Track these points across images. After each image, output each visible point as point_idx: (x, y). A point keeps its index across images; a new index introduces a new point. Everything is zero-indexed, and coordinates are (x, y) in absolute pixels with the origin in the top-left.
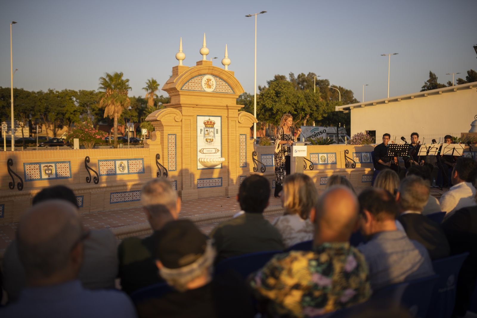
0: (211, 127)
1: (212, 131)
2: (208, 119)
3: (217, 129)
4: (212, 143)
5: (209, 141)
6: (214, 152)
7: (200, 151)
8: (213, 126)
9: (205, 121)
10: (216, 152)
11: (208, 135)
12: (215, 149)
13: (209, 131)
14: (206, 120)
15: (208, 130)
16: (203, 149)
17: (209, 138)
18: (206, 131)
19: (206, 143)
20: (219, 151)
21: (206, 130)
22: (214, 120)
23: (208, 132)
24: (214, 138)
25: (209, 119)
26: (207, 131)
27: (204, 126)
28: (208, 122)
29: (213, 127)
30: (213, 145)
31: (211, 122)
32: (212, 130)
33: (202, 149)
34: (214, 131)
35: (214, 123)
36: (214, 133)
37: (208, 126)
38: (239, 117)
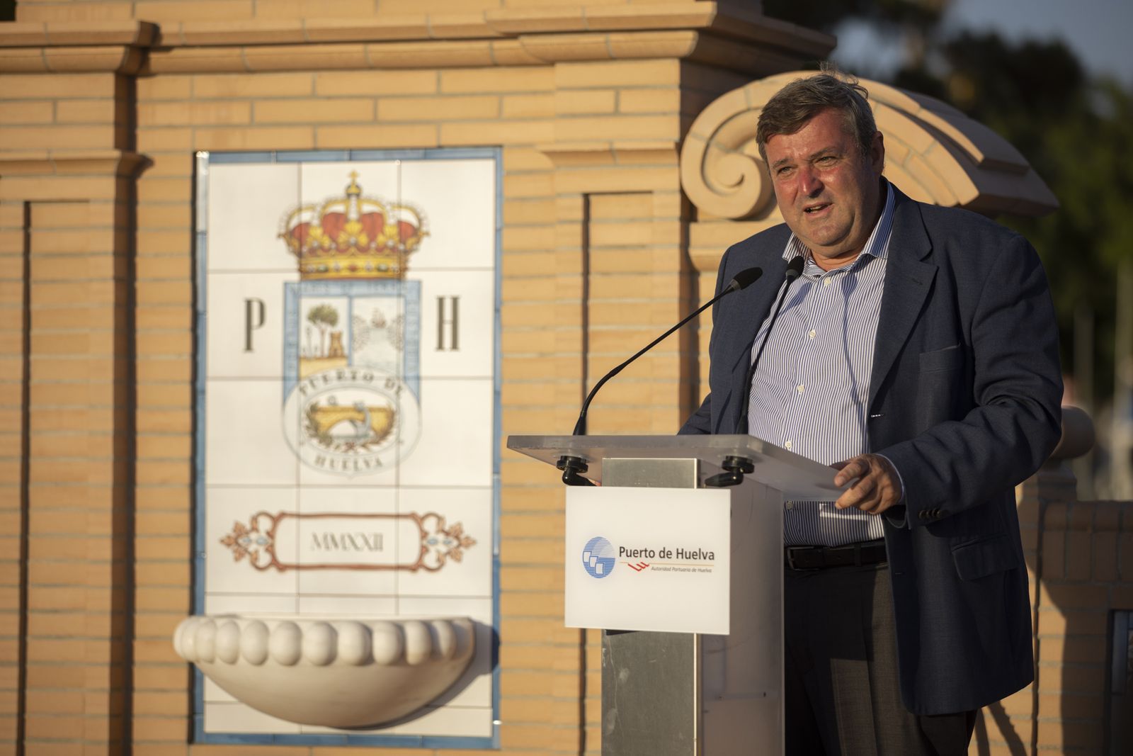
0: (369, 280)
1: (380, 324)
2: (340, 192)
3: (448, 293)
4: (385, 451)
5: (343, 429)
6: (411, 559)
7: (236, 541)
8: (392, 264)
9: (306, 217)
10: (430, 560)
11: (331, 368)
12: (418, 519)
13: (351, 318)
14: (307, 198)
15: (339, 305)
16: (276, 519)
17: (347, 398)
18: (305, 323)
19: (312, 449)
20: (469, 543)
21: (308, 305)
22: (407, 197)
23: (335, 338)
24: (407, 399)
25: (353, 193)
26: (319, 316)
27: (292, 261)
28: (333, 222)
29: (399, 276)
30: (388, 476)
31: (373, 222)
32: (388, 306)
33: (265, 524)
34: (409, 318)
35: (411, 234)
36: (409, 346)
37: (343, 263)
38: (694, 146)
